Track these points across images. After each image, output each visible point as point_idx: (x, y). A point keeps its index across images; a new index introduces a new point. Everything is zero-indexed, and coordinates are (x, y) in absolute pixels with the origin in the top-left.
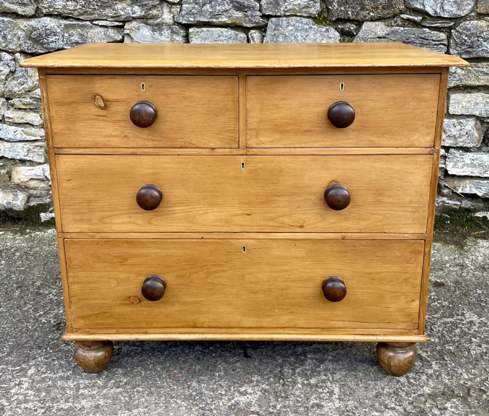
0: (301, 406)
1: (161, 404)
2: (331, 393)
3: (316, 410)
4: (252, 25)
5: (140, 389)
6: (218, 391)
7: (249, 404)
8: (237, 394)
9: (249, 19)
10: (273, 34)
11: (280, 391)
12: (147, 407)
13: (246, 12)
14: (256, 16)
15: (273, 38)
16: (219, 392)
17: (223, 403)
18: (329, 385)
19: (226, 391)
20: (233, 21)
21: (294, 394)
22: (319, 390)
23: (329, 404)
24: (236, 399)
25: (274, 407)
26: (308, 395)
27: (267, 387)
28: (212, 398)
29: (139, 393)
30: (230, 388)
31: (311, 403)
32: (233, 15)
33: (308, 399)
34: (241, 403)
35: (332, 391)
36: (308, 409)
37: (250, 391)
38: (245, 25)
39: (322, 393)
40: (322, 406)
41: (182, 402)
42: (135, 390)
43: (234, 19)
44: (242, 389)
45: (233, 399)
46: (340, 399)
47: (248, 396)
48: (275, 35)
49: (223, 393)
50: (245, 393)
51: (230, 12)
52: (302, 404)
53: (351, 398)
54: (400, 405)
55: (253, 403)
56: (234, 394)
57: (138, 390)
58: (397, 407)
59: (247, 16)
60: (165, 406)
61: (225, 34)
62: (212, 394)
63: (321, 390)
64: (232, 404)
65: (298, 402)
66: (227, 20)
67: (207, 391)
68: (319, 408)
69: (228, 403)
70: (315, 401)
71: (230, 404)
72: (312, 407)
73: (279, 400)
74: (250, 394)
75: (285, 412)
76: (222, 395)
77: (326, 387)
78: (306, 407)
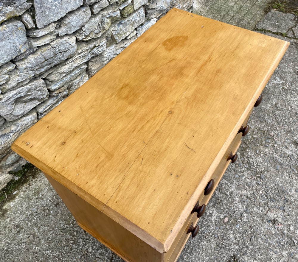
0: (229, 199)
1: (200, 252)
2: (226, 184)
3: (233, 195)
4: (23, 12)
5: (185, 257)
6: (203, 224)
7: (218, 217)
8: (210, 218)
9: (20, 8)
10: (41, 12)
11: (216, 201)
12: (199, 259)
13: (15, 3)
14: (23, 3)
15: (42, 15)
16: (205, 224)
17: (213, 226)
18: (222, 182)
19: (206, 221)
20: (9, 16)
21: (221, 197)
22: (222, 187)
23: (232, 189)
24: (213, 220)
25: (224, 208)
26: (223, 192)
27: (211, 204)
28: (207, 229)
29: (188, 259)
30: (205, 219)
31: (229, 195)
32: (7, 12)
33: (225, 194)
34: (216, 219)
35: (226, 183)
36: (231, 198)
37: (211, 212)
38: (18, 14)
39: (225, 187)
40: (232, 192)
41: (203, 242)
42: (185, 259)
43: (9, 14)
44: (208, 214)
45: (212, 221)
46: (231, 184)
47: (213, 214)
48: (42, 11)
49: (206, 223)
50: (211, 215)
51: (3, 10)
52: (228, 198)
53: (232, 180)
54: (243, 167)
55: (219, 215)
56: (209, 219)
57: (186, 258)
58: (244, 169)
59: (17, 7)
60: (203, 251)
61: (7, 30)
62: (204, 227)
63: (223, 187)
64: (214, 223)
65: (226, 198)
66: (3, 18)
67: (202, 228)
68: (233, 194)
69: (213, 224)
70: (229, 192)
71: (214, 224)
72: (231, 195)
73: (221, 204)
74: (213, 213)
75: (229, 206)
76: (207, 224)
77: (222, 184)
78: (230, 197)
